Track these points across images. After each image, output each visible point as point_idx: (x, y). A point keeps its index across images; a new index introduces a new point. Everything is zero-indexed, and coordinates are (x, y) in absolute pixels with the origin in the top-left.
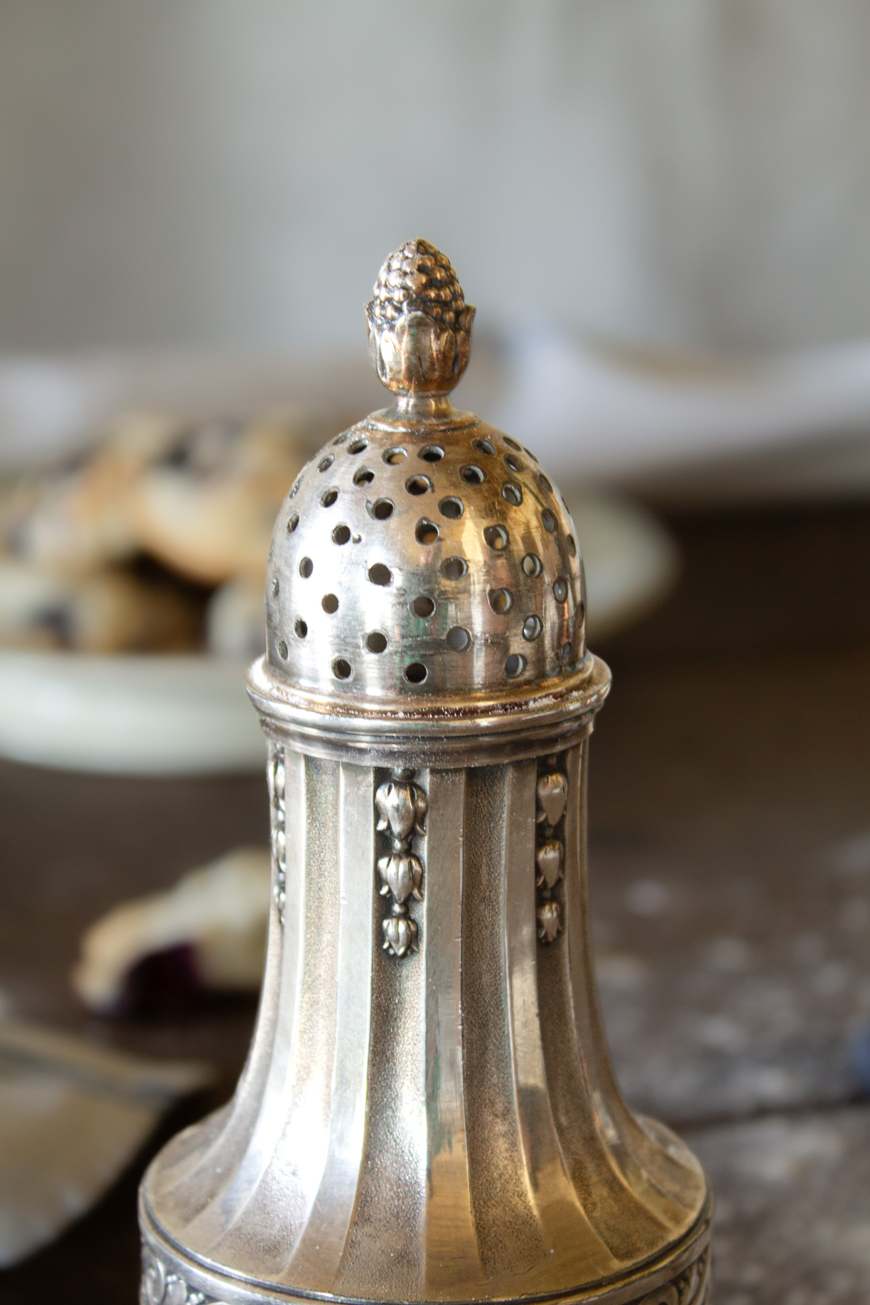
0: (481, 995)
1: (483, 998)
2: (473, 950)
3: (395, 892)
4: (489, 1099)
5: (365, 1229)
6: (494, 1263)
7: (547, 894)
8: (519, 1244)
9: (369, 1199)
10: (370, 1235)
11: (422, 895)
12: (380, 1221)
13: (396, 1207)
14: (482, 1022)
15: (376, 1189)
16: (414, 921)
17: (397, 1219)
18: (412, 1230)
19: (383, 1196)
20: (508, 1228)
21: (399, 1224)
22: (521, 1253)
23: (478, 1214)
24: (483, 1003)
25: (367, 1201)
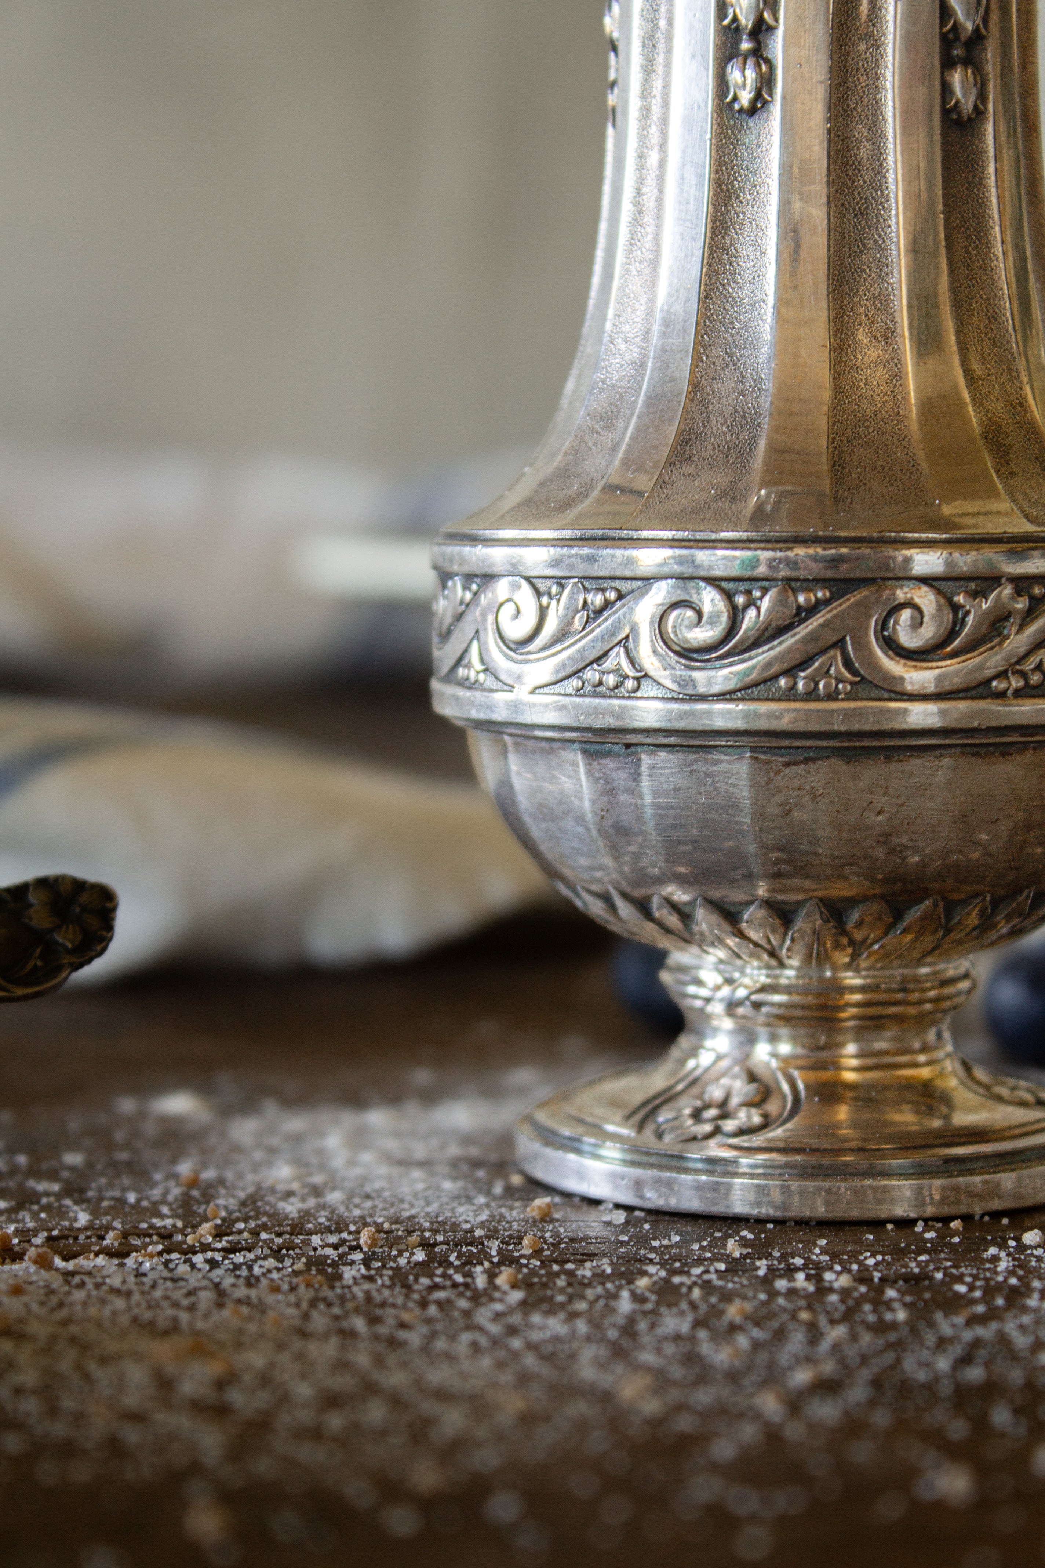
0: (859, 171)
1: (861, 176)
2: (848, 105)
3: (743, 21)
4: (866, 315)
5: (684, 469)
6: (851, 503)
7: (958, 52)
8: (890, 489)
9: (693, 436)
10: (689, 475)
11: (777, 20)
12: (704, 459)
13: (727, 443)
14: (860, 208)
15: (703, 424)
16: (768, 61)
17: (727, 457)
18: (744, 467)
19: (712, 431)
20: (878, 472)
21: (728, 462)
22: (891, 498)
23: (837, 452)
24: (861, 182)
25: (690, 439)
